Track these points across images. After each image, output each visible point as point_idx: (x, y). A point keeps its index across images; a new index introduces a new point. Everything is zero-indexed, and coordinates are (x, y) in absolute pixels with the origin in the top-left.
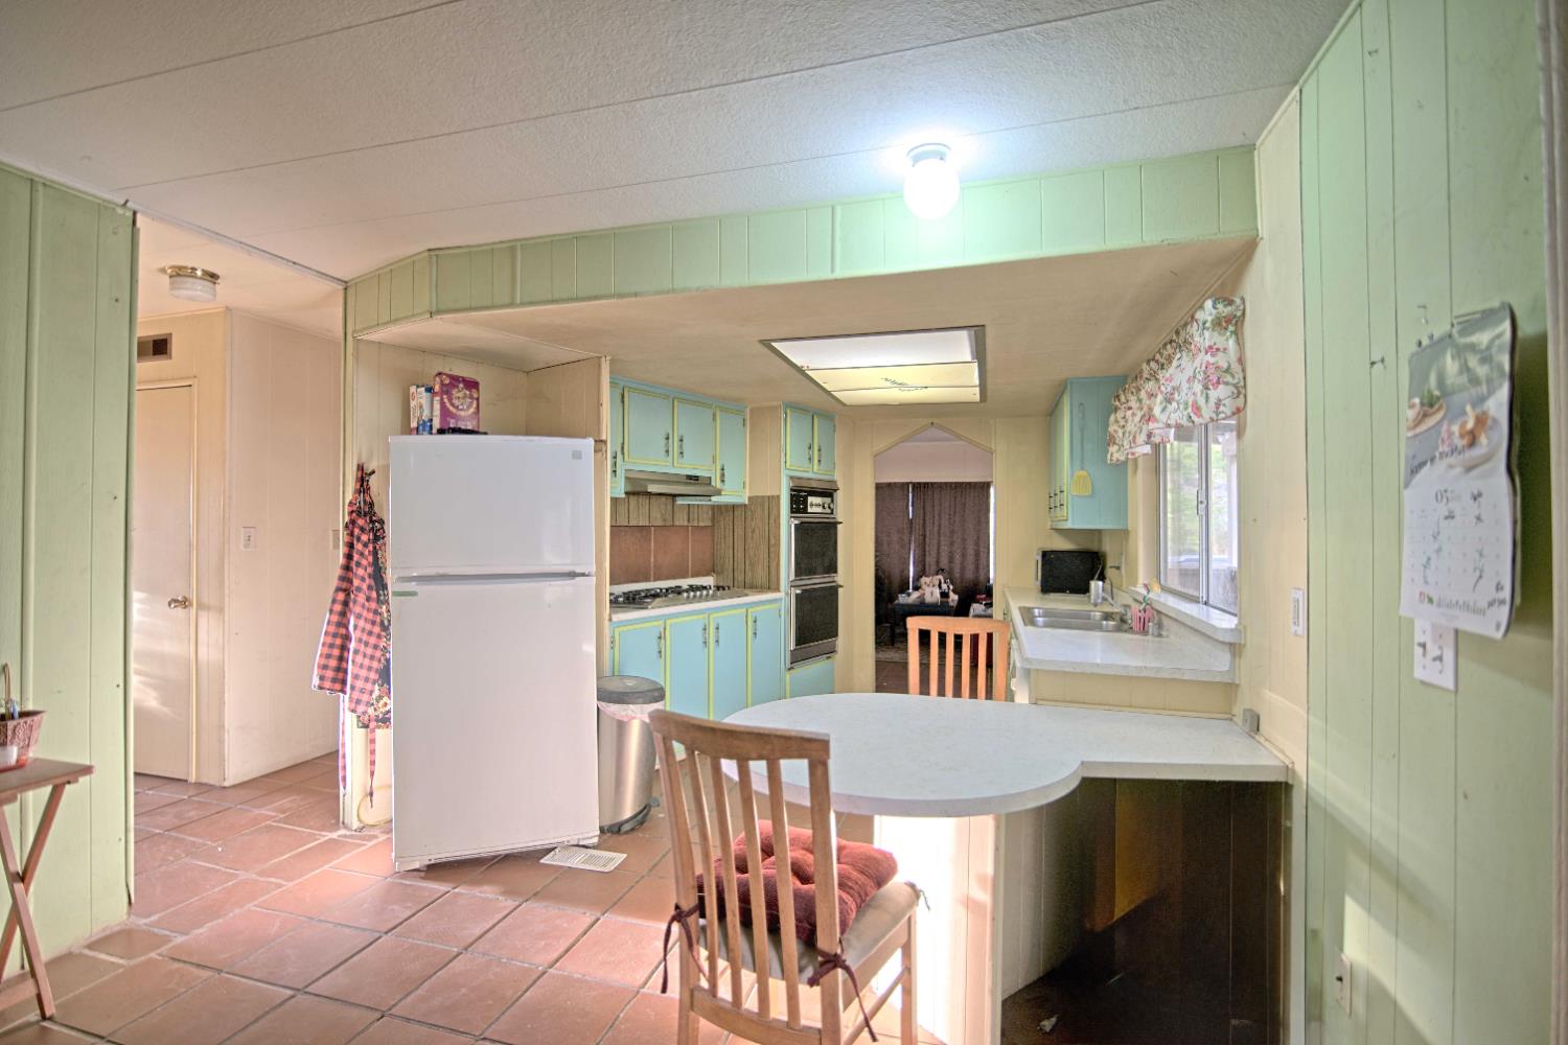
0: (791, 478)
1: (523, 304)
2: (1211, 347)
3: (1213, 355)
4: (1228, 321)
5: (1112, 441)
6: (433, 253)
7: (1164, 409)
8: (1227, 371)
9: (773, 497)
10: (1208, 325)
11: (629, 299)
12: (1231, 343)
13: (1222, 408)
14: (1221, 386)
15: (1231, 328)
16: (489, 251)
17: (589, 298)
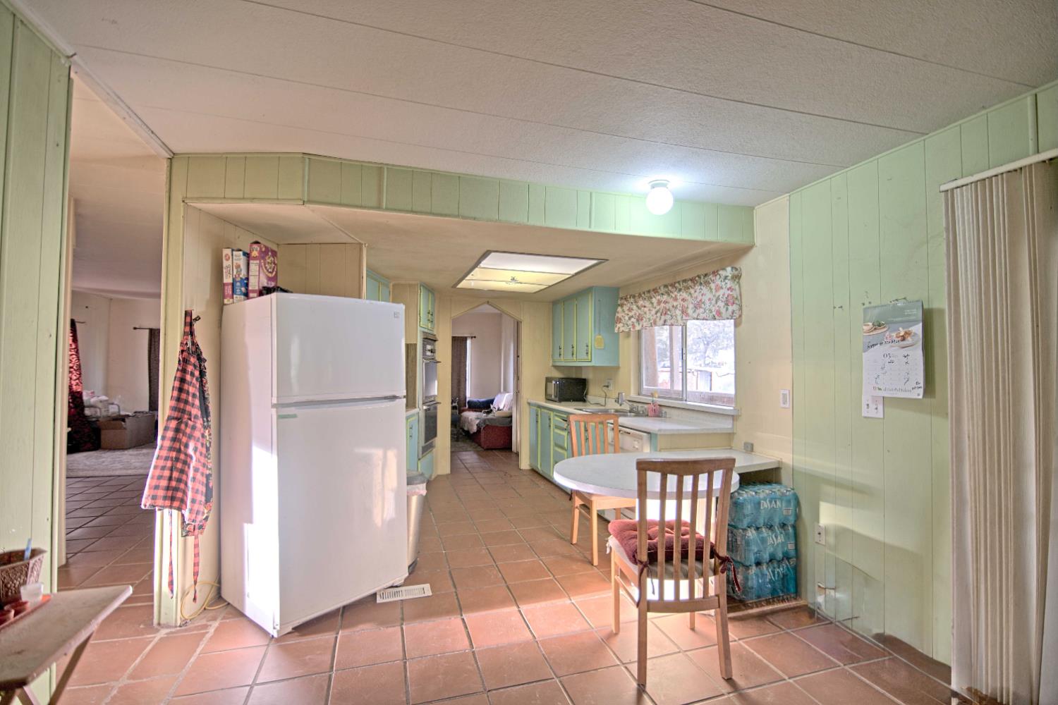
0: (424, 332)
1: (387, 209)
2: (730, 288)
3: (731, 291)
4: (736, 277)
5: (619, 320)
6: (306, 157)
7: (694, 312)
8: (737, 299)
9: (411, 344)
10: (729, 278)
11: (469, 221)
12: (737, 287)
13: (735, 314)
14: (734, 305)
15: (737, 280)
16: (361, 166)
17: (441, 215)
